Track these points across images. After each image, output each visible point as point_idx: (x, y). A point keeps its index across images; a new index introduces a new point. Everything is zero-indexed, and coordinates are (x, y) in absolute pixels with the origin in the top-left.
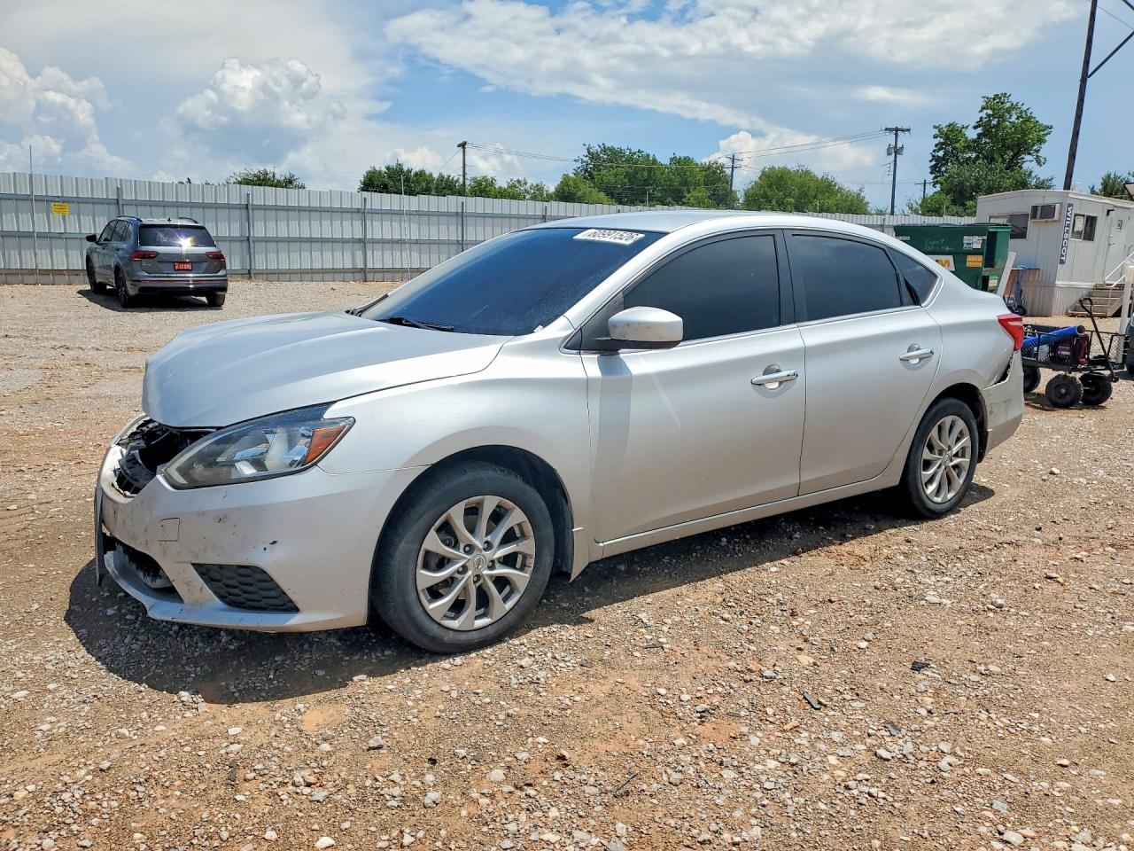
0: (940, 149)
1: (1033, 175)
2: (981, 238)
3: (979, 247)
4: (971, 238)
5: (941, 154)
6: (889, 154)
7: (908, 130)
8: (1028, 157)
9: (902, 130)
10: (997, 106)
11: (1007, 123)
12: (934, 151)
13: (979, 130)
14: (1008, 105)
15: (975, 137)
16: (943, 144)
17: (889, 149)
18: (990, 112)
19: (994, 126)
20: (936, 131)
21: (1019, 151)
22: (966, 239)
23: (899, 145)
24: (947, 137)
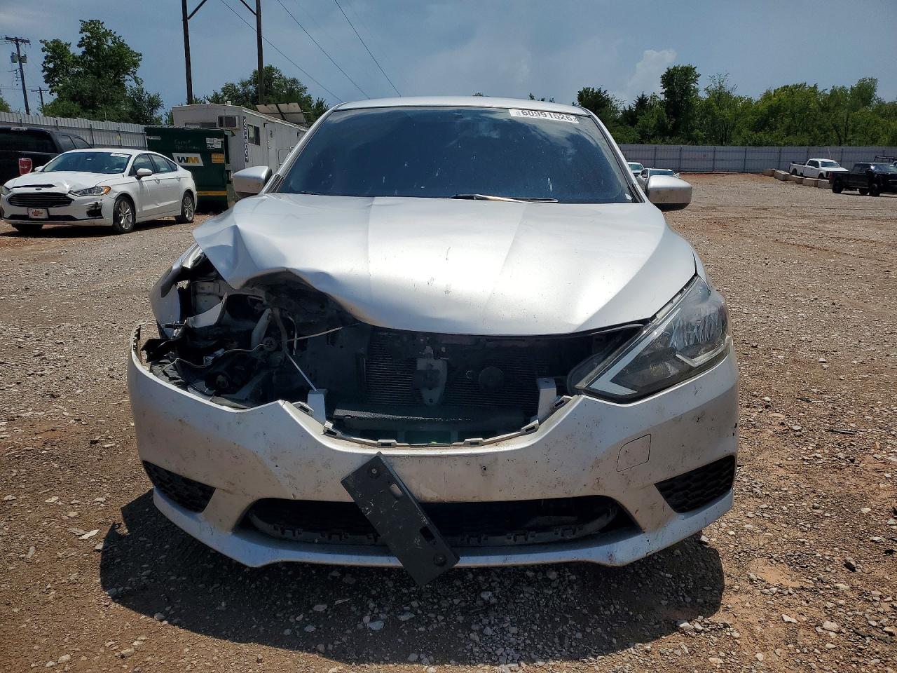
0: (50, 62)
1: (145, 91)
2: (220, 140)
3: (219, 146)
4: (212, 139)
5: (51, 65)
6: (14, 61)
7: (28, 41)
8: (127, 77)
9: (23, 41)
10: (93, 30)
11: (105, 46)
12: (44, 62)
13: (83, 49)
14: (102, 31)
15: (81, 54)
16: (51, 57)
17: (12, 57)
18: (88, 34)
19: (95, 47)
20: (43, 45)
21: (119, 71)
22: (208, 140)
23: (22, 54)
24: (54, 51)
